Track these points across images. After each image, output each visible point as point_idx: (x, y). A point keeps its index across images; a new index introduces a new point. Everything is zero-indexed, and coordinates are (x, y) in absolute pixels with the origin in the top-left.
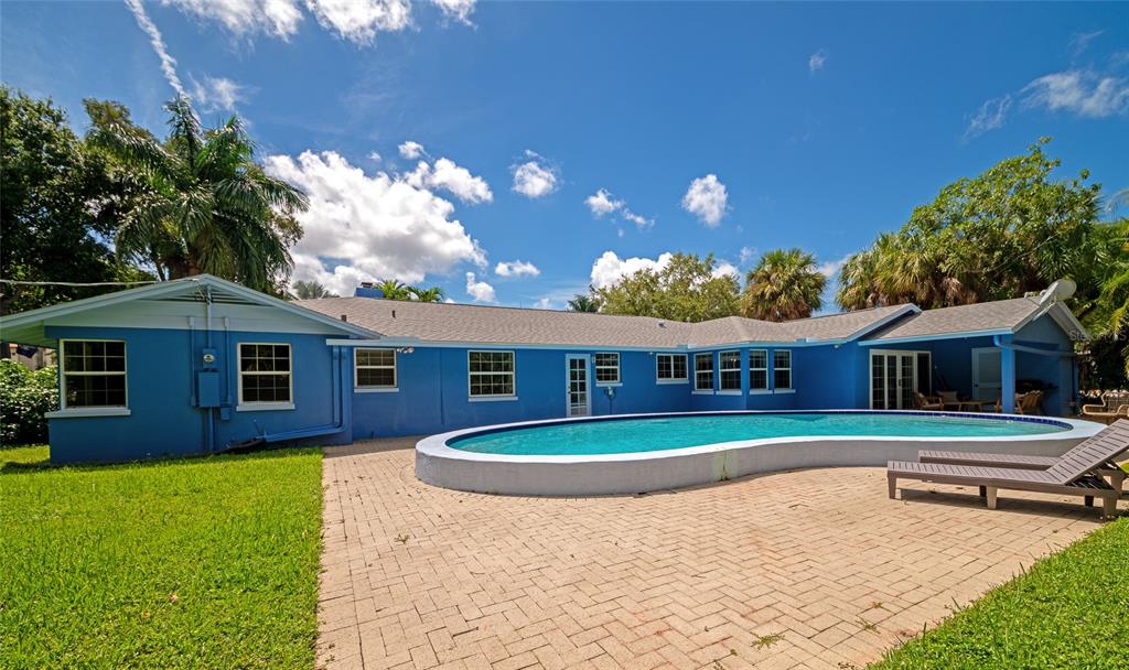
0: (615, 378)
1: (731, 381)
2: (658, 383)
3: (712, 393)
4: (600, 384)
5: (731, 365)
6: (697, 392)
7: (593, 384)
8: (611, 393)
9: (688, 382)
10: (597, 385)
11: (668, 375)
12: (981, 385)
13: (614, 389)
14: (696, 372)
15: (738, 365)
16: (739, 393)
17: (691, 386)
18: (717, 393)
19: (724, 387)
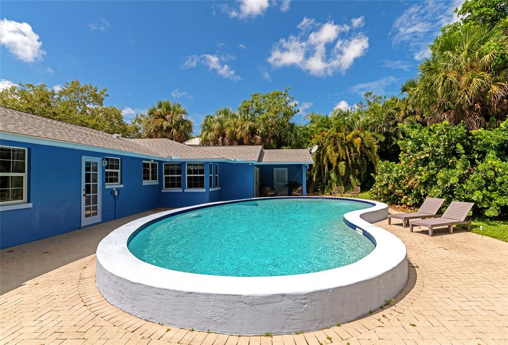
0: (116, 180)
1: (196, 182)
2: (144, 184)
3: (181, 191)
4: (109, 186)
5: (195, 172)
6: (165, 190)
7: (103, 186)
8: (116, 193)
9: (158, 183)
10: (107, 187)
11: (148, 179)
12: (277, 184)
13: (118, 190)
14: (164, 176)
15: (202, 172)
16: (204, 190)
17: (160, 186)
18: (185, 191)
19: (190, 186)
